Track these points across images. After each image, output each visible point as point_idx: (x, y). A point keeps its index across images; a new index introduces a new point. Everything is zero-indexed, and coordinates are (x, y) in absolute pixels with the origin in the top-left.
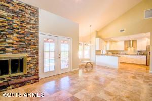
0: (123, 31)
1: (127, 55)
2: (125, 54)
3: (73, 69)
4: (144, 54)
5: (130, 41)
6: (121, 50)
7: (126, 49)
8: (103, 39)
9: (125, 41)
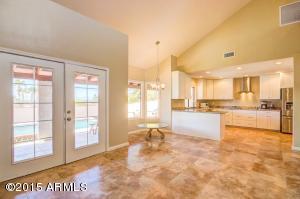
0: (232, 54)
1: (240, 108)
2: (236, 108)
3: (110, 146)
4: (274, 108)
5: (245, 79)
6: (226, 98)
7: (237, 96)
8: (189, 74)
9: (236, 80)
